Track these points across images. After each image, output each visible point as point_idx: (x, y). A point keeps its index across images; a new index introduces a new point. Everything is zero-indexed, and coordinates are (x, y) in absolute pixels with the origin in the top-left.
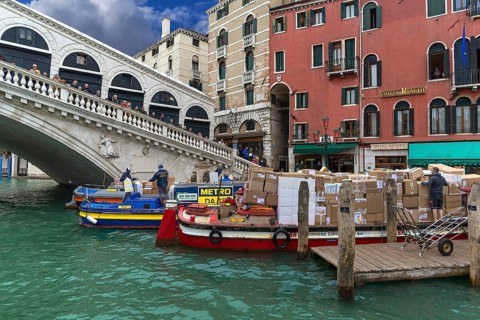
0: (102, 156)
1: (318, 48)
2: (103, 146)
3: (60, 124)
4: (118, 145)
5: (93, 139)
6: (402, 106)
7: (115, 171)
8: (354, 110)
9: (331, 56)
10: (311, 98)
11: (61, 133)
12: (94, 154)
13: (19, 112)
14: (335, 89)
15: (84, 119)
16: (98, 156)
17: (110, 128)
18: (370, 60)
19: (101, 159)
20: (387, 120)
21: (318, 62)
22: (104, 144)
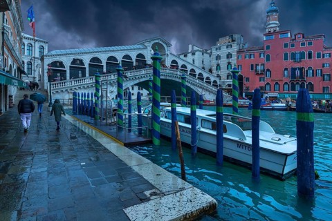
1: (252, 65)
6: (277, 83)
8: (262, 84)
9: (256, 67)
10: (250, 79)
14: (258, 78)
18: (268, 70)
20: (272, 87)
21: (252, 69)
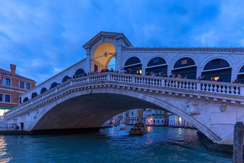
0: (187, 114)
2: (187, 108)
3: (163, 99)
4: (199, 107)
5: (182, 104)
7: (197, 123)
11: (164, 103)
12: (182, 113)
13: (145, 96)
15: (174, 93)
16: (184, 114)
17: (191, 96)
19: (187, 116)
22: (188, 106)
